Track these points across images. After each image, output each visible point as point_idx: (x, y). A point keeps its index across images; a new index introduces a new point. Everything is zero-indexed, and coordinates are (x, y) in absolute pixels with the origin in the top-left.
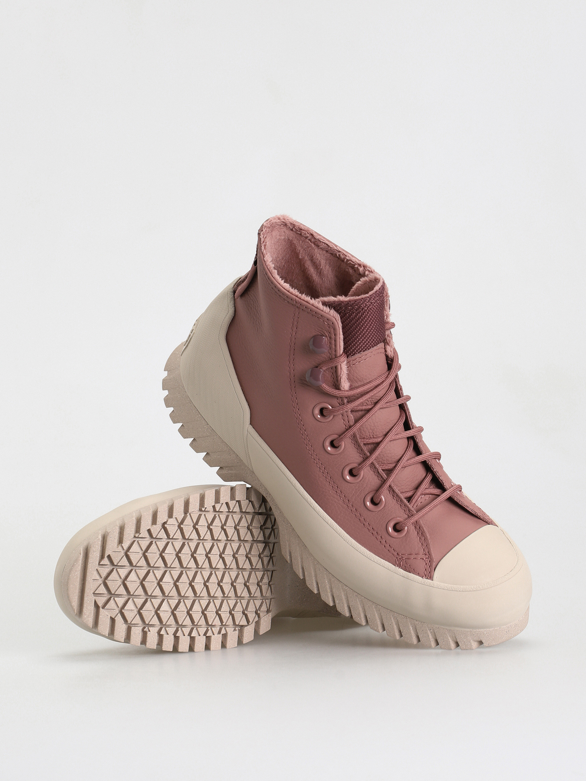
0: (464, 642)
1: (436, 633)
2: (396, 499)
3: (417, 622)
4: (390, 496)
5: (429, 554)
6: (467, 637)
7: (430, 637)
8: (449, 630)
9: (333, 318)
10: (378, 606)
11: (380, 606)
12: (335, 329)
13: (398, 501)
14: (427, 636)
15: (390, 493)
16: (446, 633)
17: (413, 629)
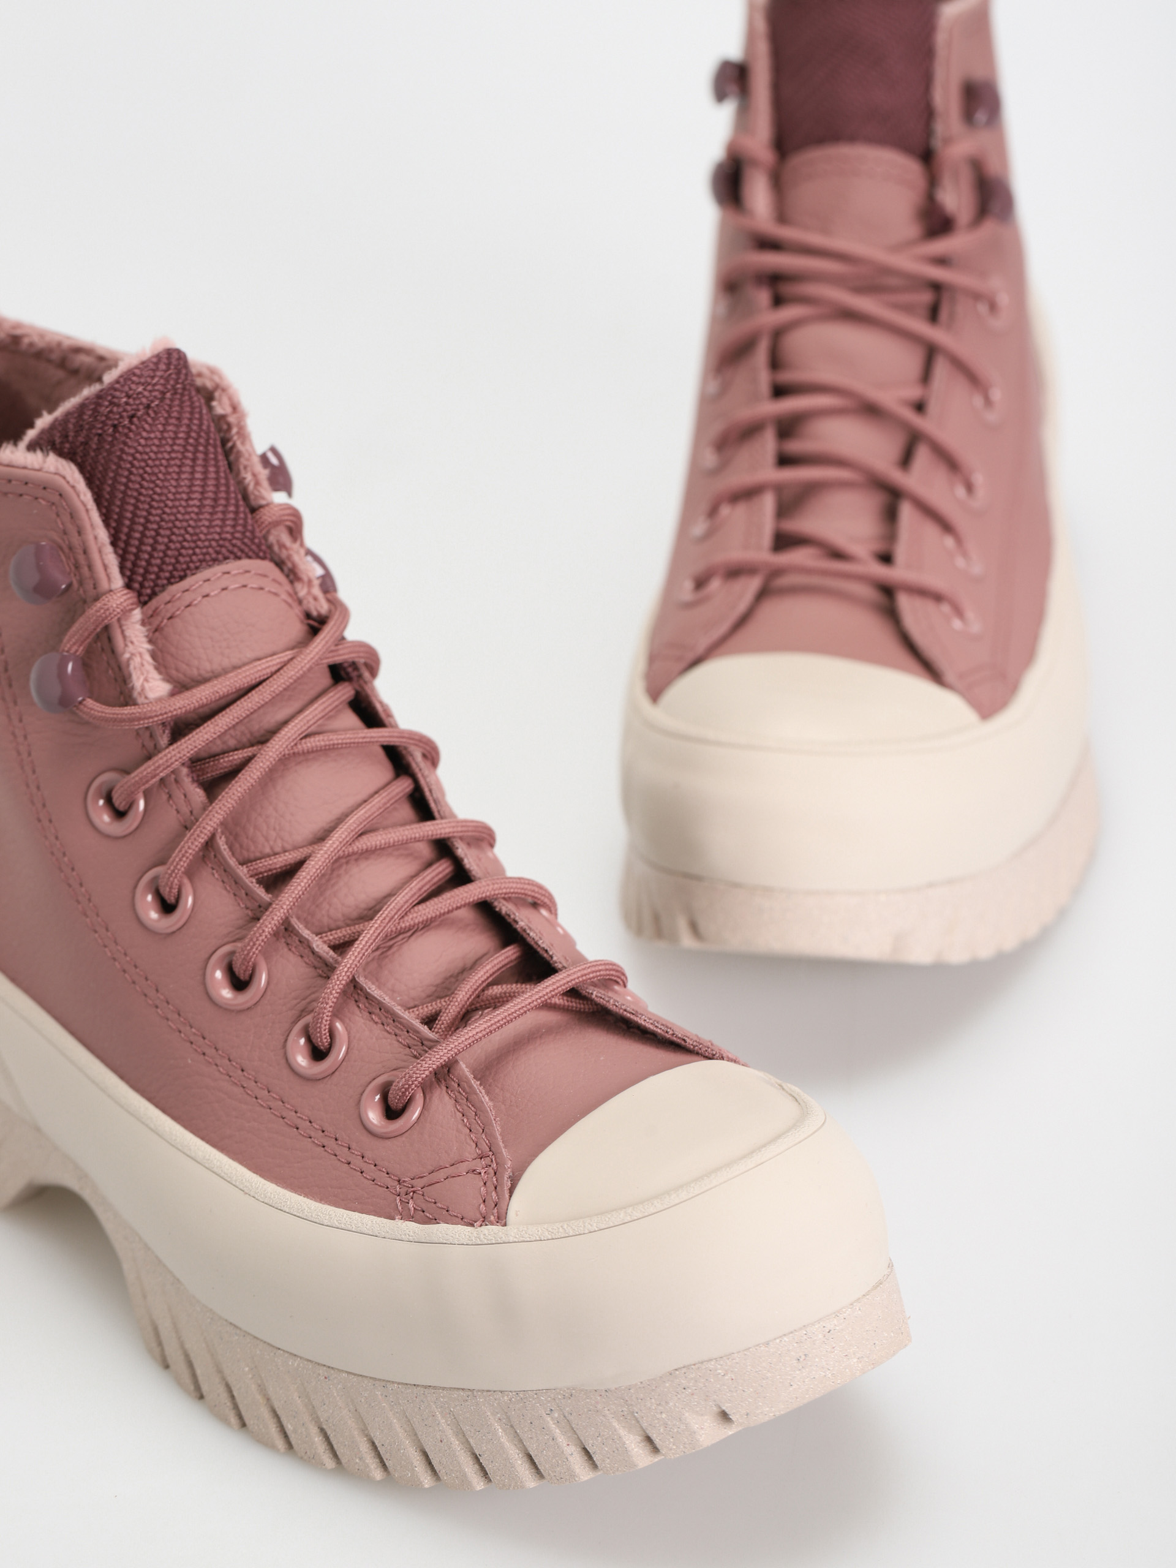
0: (666, 1425)
1: (570, 1418)
2: (380, 1019)
3: (506, 1398)
4: (362, 1017)
5: (489, 1154)
6: (667, 1403)
7: (562, 1440)
8: (603, 1393)
9: (57, 478)
10: (390, 1387)
11: (393, 1382)
12: (73, 516)
13: (388, 1025)
14: (548, 1439)
15: (358, 1007)
16: (599, 1407)
17: (504, 1430)
